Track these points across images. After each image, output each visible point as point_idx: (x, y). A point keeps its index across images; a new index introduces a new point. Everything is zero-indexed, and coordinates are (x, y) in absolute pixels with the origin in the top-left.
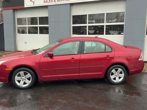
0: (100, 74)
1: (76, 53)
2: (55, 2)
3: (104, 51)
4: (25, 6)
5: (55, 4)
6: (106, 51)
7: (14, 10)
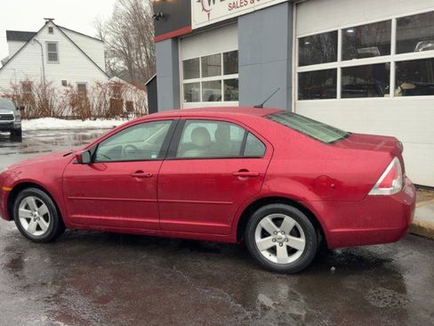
0: (221, 227)
1: (154, 157)
2: (253, 5)
3: (237, 154)
4: (194, 26)
5: (252, 10)
6: (245, 155)
7: (176, 40)
